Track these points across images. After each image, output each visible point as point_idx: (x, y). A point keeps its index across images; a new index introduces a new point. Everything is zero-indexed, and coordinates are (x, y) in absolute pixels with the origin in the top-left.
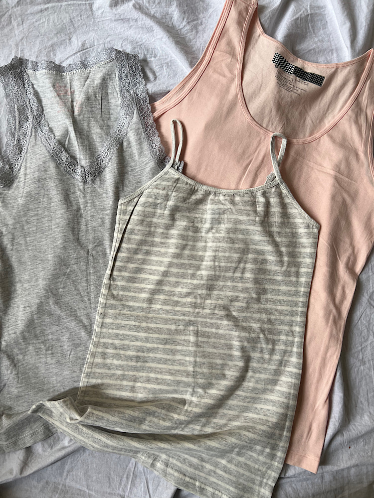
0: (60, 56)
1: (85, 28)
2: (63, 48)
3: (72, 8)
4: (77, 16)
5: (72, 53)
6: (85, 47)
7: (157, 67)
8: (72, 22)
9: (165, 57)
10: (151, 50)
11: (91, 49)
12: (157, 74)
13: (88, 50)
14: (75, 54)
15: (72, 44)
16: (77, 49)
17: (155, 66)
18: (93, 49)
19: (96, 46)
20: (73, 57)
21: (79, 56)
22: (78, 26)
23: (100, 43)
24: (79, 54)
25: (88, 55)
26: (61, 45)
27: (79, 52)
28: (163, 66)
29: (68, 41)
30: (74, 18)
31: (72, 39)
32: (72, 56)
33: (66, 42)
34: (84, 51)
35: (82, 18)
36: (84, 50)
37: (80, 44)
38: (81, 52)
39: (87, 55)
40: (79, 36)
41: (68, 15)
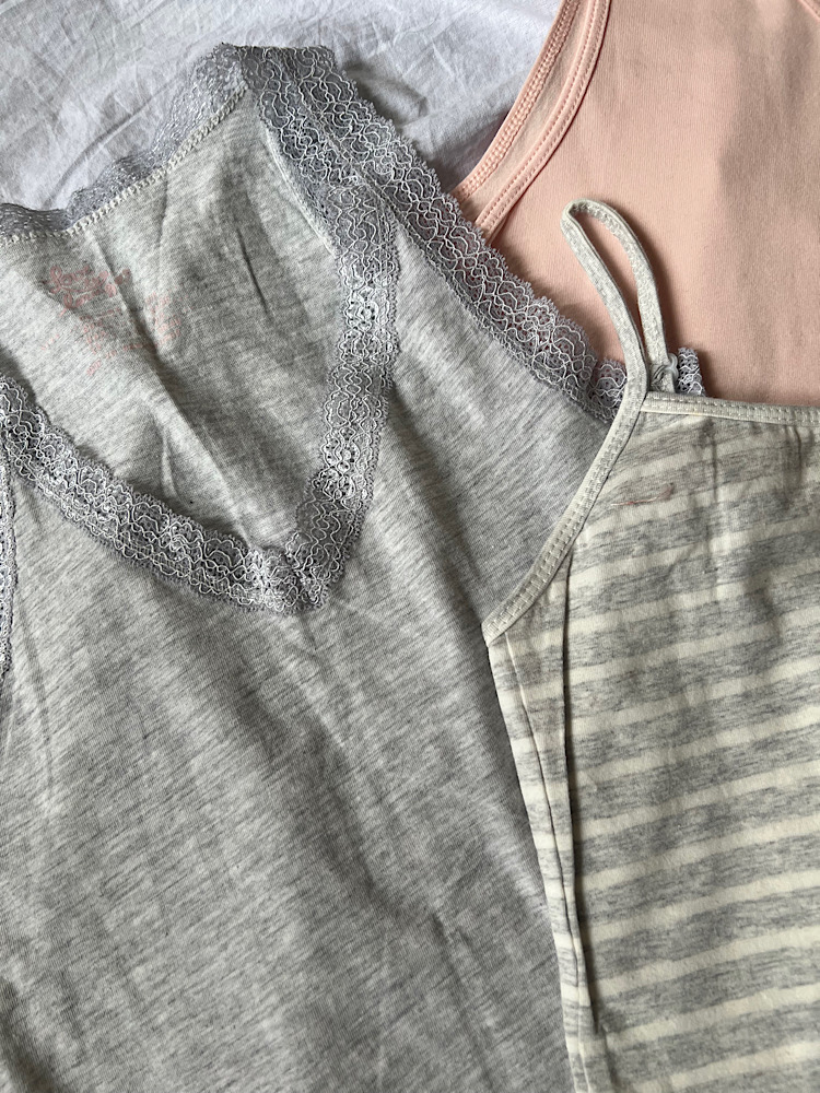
0: (36, 184)
1: (95, 63)
2: (37, 154)
3: (30, 17)
4: (55, 37)
5: (74, 154)
6: (119, 117)
7: (413, 65)
8: (42, 63)
9: (424, 26)
10: (363, 23)
11: (142, 114)
12: (423, 90)
13: (131, 121)
14: (87, 152)
15: (67, 129)
16: (92, 133)
17: (400, 69)
18: (149, 113)
19: (155, 99)
20: (86, 164)
21: (106, 152)
22: (71, 68)
23: (168, 80)
24: (101, 146)
25: (137, 136)
26: (27, 147)
27: (101, 138)
28: (430, 56)
29: (49, 127)
30: (45, 49)
31: (62, 116)
32: (78, 162)
33: (44, 132)
34: (120, 130)
35: (76, 37)
36: (116, 127)
37: (95, 114)
38: (110, 138)
39: (132, 137)
40: (83, 96)
41: (22, 49)
